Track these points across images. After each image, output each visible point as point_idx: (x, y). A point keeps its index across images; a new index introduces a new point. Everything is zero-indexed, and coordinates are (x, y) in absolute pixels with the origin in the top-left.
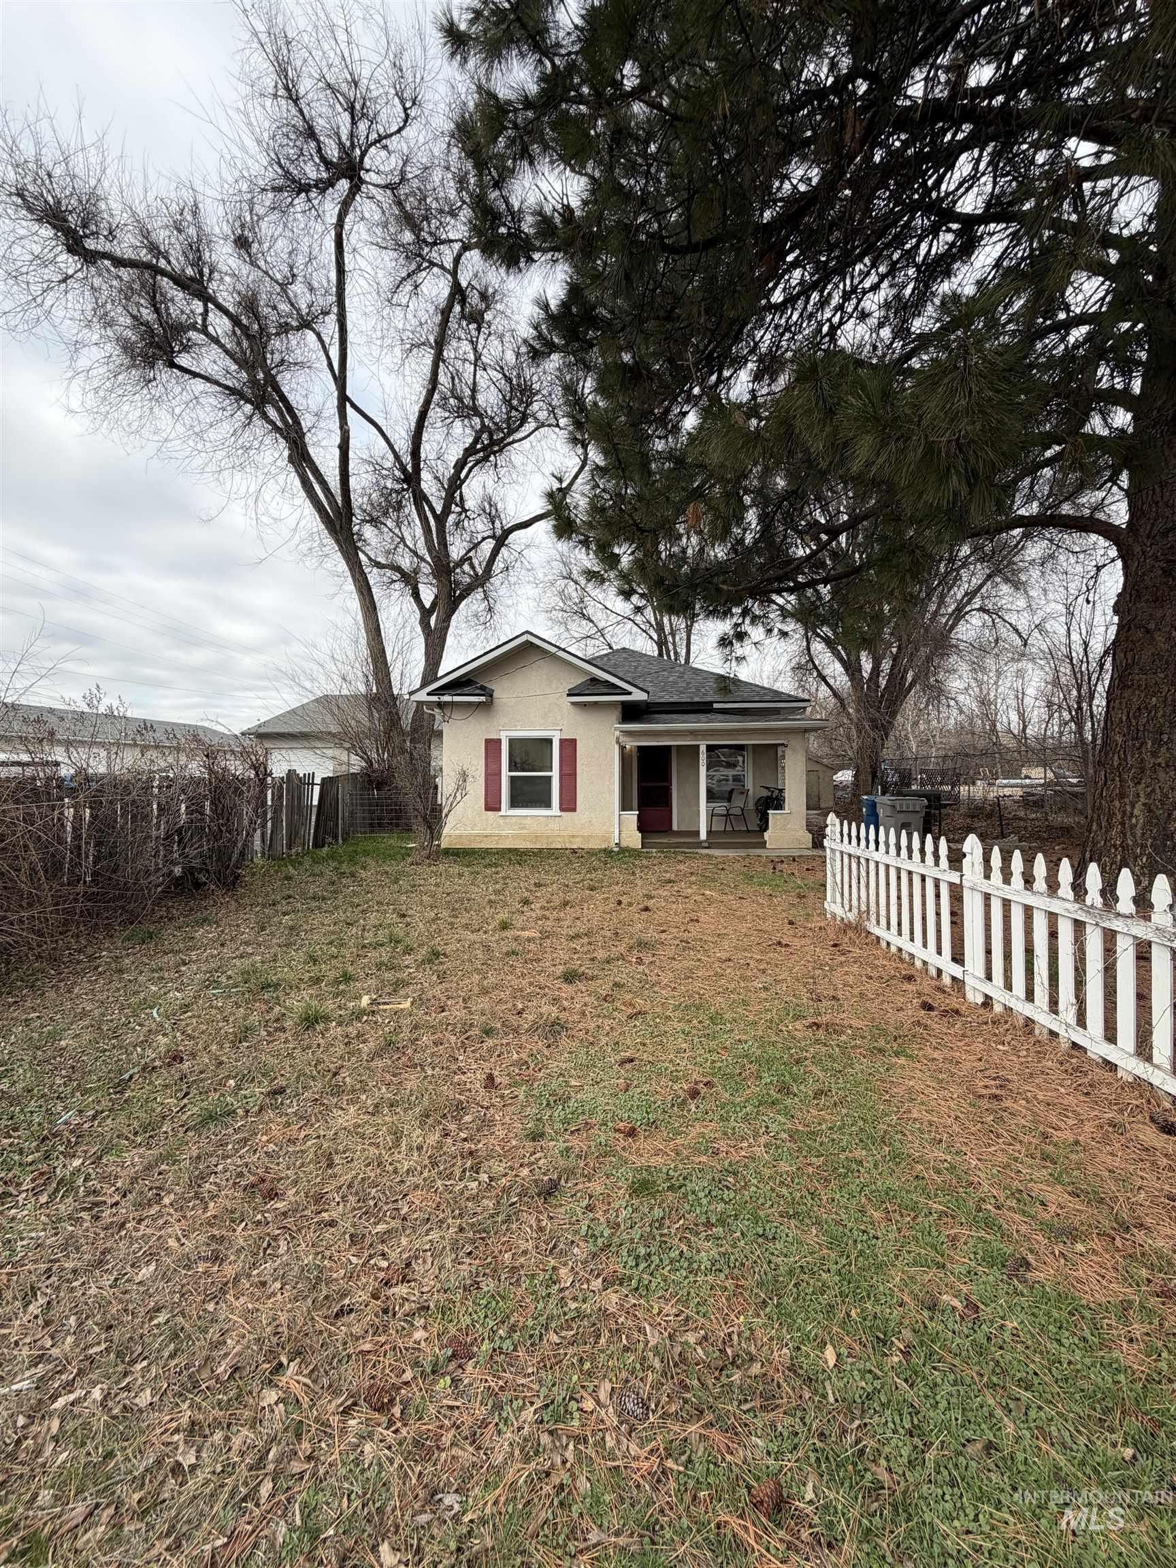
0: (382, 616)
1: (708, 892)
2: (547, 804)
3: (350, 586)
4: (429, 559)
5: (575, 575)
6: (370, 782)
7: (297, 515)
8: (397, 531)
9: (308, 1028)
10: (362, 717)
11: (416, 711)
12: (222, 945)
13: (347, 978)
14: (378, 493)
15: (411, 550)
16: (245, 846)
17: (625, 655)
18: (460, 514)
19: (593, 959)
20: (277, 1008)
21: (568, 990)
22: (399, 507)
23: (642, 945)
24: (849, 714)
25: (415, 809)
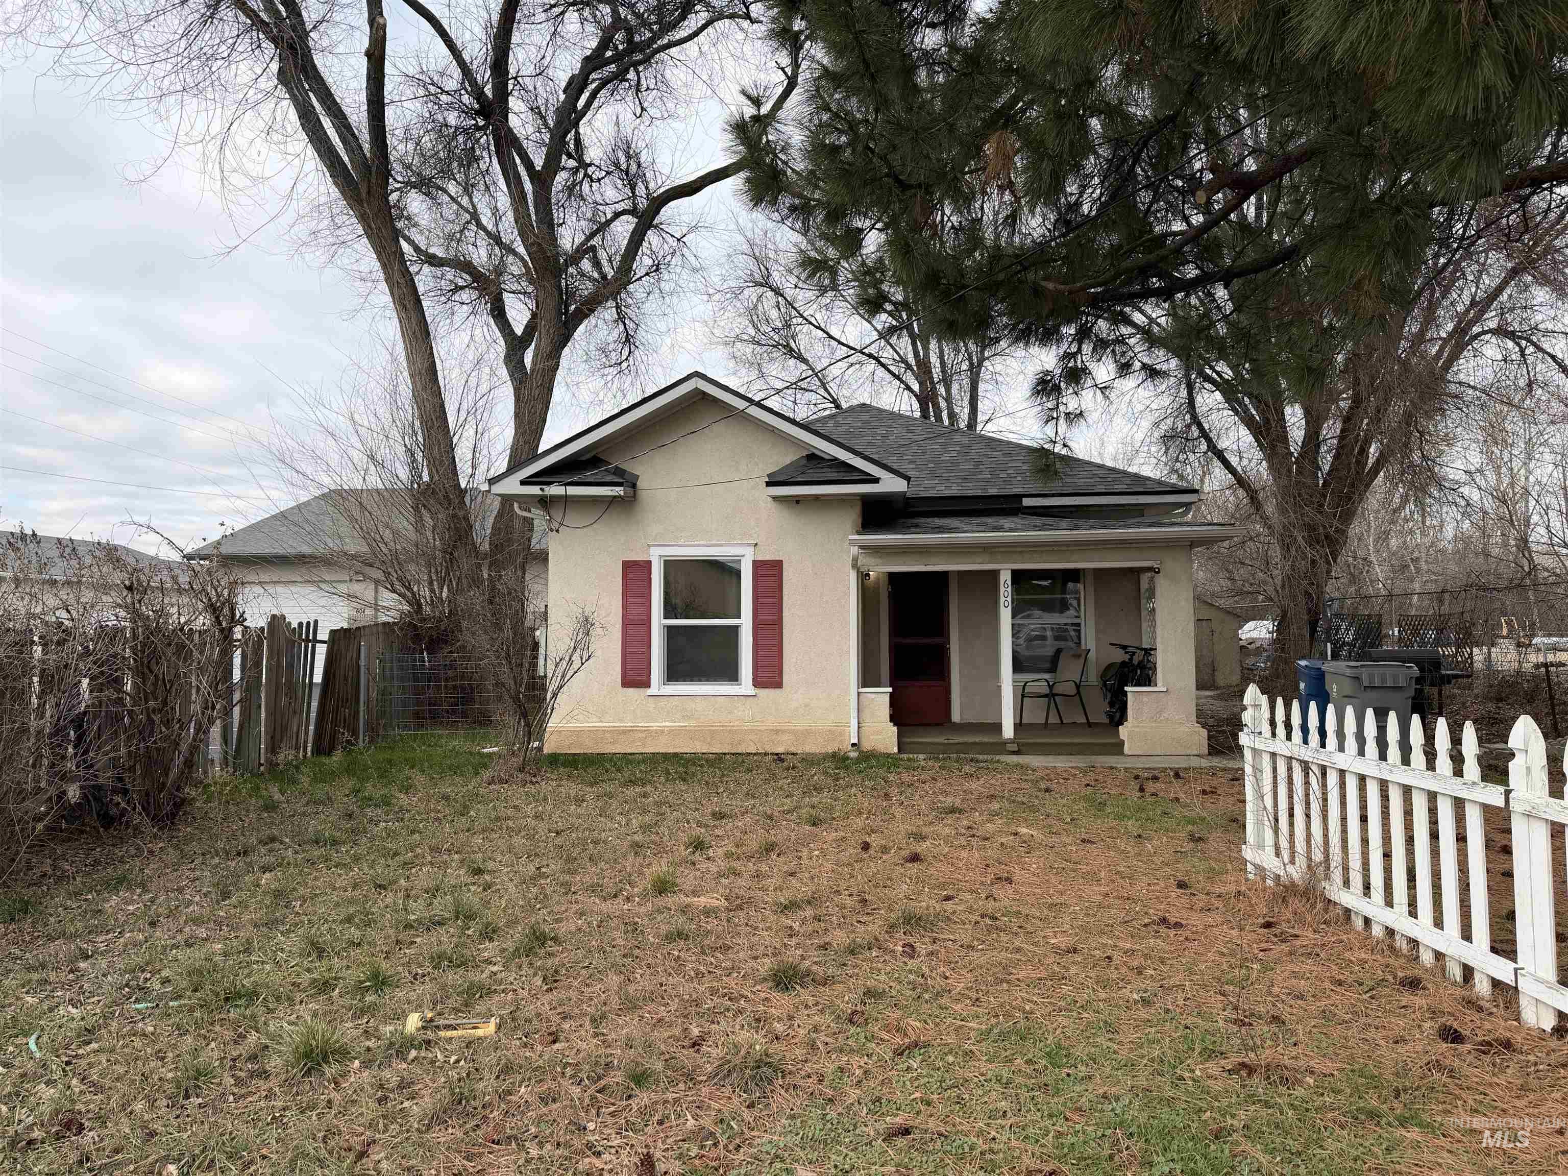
0: (440, 349)
1: (1023, 830)
2: (732, 676)
3: (383, 297)
4: (521, 250)
5: (777, 278)
6: (417, 638)
7: (291, 173)
8: (465, 201)
9: (309, 1073)
10: (404, 524)
11: (500, 515)
12: (153, 924)
13: (379, 982)
14: (433, 135)
15: (488, 233)
16: (194, 748)
17: (865, 417)
18: (575, 171)
19: (824, 947)
20: (253, 1038)
21: (781, 1002)
22: (471, 158)
23: (912, 921)
24: (1265, 520)
25: (498, 684)
